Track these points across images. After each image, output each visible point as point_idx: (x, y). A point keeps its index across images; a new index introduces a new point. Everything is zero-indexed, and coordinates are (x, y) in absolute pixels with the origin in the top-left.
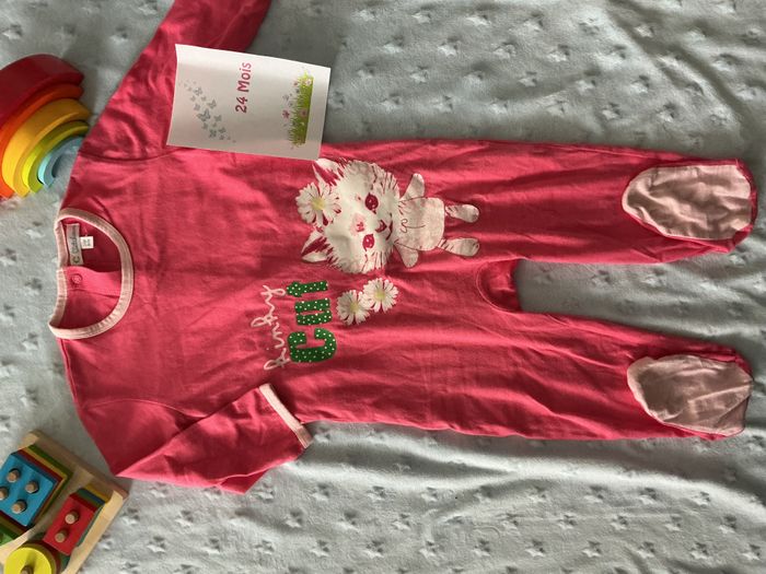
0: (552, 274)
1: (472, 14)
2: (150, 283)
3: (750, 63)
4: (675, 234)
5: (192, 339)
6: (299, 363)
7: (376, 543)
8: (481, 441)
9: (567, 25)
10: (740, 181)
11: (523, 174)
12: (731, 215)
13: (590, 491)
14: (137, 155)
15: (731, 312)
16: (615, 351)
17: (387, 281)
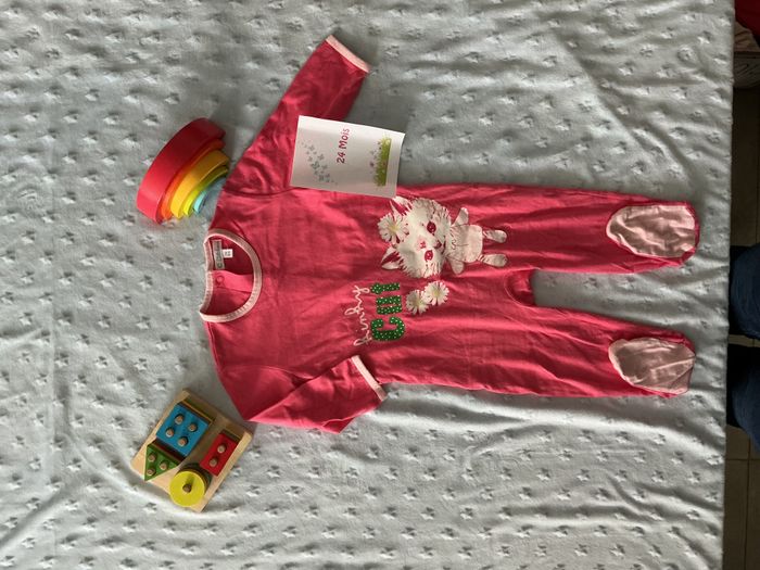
0: (558, 280)
1: (504, 96)
2: (273, 283)
3: (696, 134)
4: (643, 254)
5: (303, 324)
6: (379, 342)
7: (431, 470)
8: (506, 398)
9: (569, 105)
10: (688, 217)
11: (537, 209)
12: (682, 240)
13: (582, 433)
14: (265, 191)
15: (681, 308)
16: (600, 334)
17: (441, 284)
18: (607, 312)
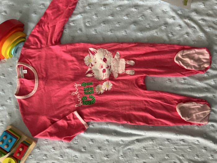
0: (155, 80)
1: (132, 8)
2: (43, 83)
3: (209, 21)
4: (189, 68)
5: (55, 99)
6: (85, 105)
7: (107, 156)
8: (136, 127)
9: (159, 11)
10: (207, 54)
11: (147, 52)
12: (204, 63)
13: (166, 140)
14: (39, 47)
15: (205, 90)
16: (173, 101)
17: (109, 82)
18: (175, 92)
